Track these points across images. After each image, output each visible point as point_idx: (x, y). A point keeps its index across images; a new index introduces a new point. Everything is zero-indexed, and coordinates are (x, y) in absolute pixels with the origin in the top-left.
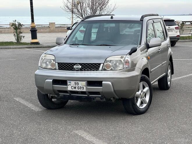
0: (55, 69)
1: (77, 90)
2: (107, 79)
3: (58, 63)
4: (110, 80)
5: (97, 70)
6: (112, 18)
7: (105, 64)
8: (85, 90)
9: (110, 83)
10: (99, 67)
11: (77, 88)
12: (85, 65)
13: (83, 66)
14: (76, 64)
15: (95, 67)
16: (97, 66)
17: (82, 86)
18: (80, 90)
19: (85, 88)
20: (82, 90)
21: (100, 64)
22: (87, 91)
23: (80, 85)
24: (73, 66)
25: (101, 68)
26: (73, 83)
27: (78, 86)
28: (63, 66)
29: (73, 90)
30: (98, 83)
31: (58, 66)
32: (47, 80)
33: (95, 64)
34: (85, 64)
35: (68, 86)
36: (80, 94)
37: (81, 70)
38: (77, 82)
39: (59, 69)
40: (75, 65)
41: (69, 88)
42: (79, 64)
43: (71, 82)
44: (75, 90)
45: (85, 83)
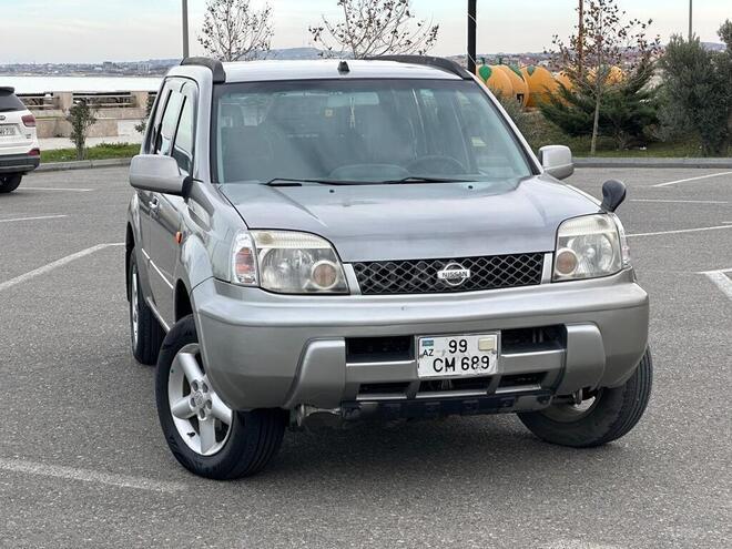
0: (341, 291)
1: (458, 372)
2: (581, 315)
3: (357, 268)
4: (593, 316)
5: (533, 283)
6: (344, 68)
7: (558, 253)
8: (492, 370)
9: (594, 330)
10: (540, 268)
11: (458, 364)
12: (482, 263)
13: (474, 269)
14: (447, 260)
15: (521, 270)
16: (532, 264)
17: (484, 355)
18: (470, 372)
19: (493, 359)
20: (479, 371)
21: (540, 256)
22: (502, 372)
23: (472, 352)
24: (431, 271)
25: (546, 273)
26: (441, 345)
27: (466, 354)
28: (383, 278)
29: (443, 373)
31: (360, 279)
33: (524, 257)
34: (482, 260)
35: (420, 361)
37: (468, 286)
38: (458, 339)
39: (365, 290)
40: (440, 268)
41: (425, 370)
42: (459, 260)
43: (431, 343)
44: (450, 372)
45: (493, 340)
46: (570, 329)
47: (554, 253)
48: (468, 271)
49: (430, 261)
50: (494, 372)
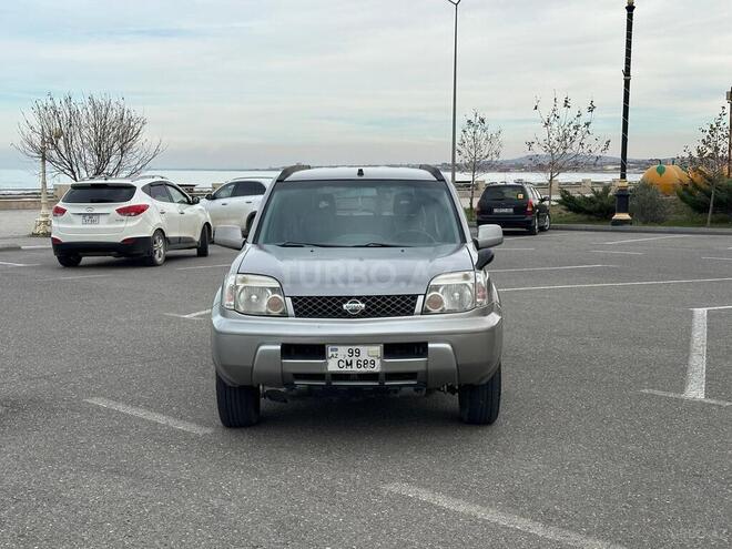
0: (284, 315)
1: (355, 369)
2: (438, 337)
3: (294, 299)
4: (447, 337)
5: (408, 314)
6: (361, 173)
7: (428, 296)
8: (377, 369)
9: (448, 346)
10: (414, 305)
11: (354, 364)
12: (374, 300)
13: (368, 304)
14: (350, 298)
15: (401, 305)
16: (408, 302)
17: (371, 359)
18: (363, 369)
19: (378, 362)
20: (368, 369)
21: (415, 297)
22: (384, 370)
23: (363, 356)
24: (341, 305)
25: (418, 308)
26: (343, 351)
27: (359, 358)
28: (308, 307)
29: (344, 369)
30: (416, 347)
31: (295, 307)
32: (262, 348)
33: (403, 297)
34: (374, 298)
35: (329, 361)
36: (354, 380)
37: (363, 314)
38: (354, 348)
39: (298, 314)
40: (345, 302)
41: (333, 366)
42: (358, 298)
43: (337, 350)
44: (349, 369)
45: (377, 350)
46: (430, 345)
47: (425, 295)
48: (363, 306)
49: (339, 298)
50: (378, 370)
